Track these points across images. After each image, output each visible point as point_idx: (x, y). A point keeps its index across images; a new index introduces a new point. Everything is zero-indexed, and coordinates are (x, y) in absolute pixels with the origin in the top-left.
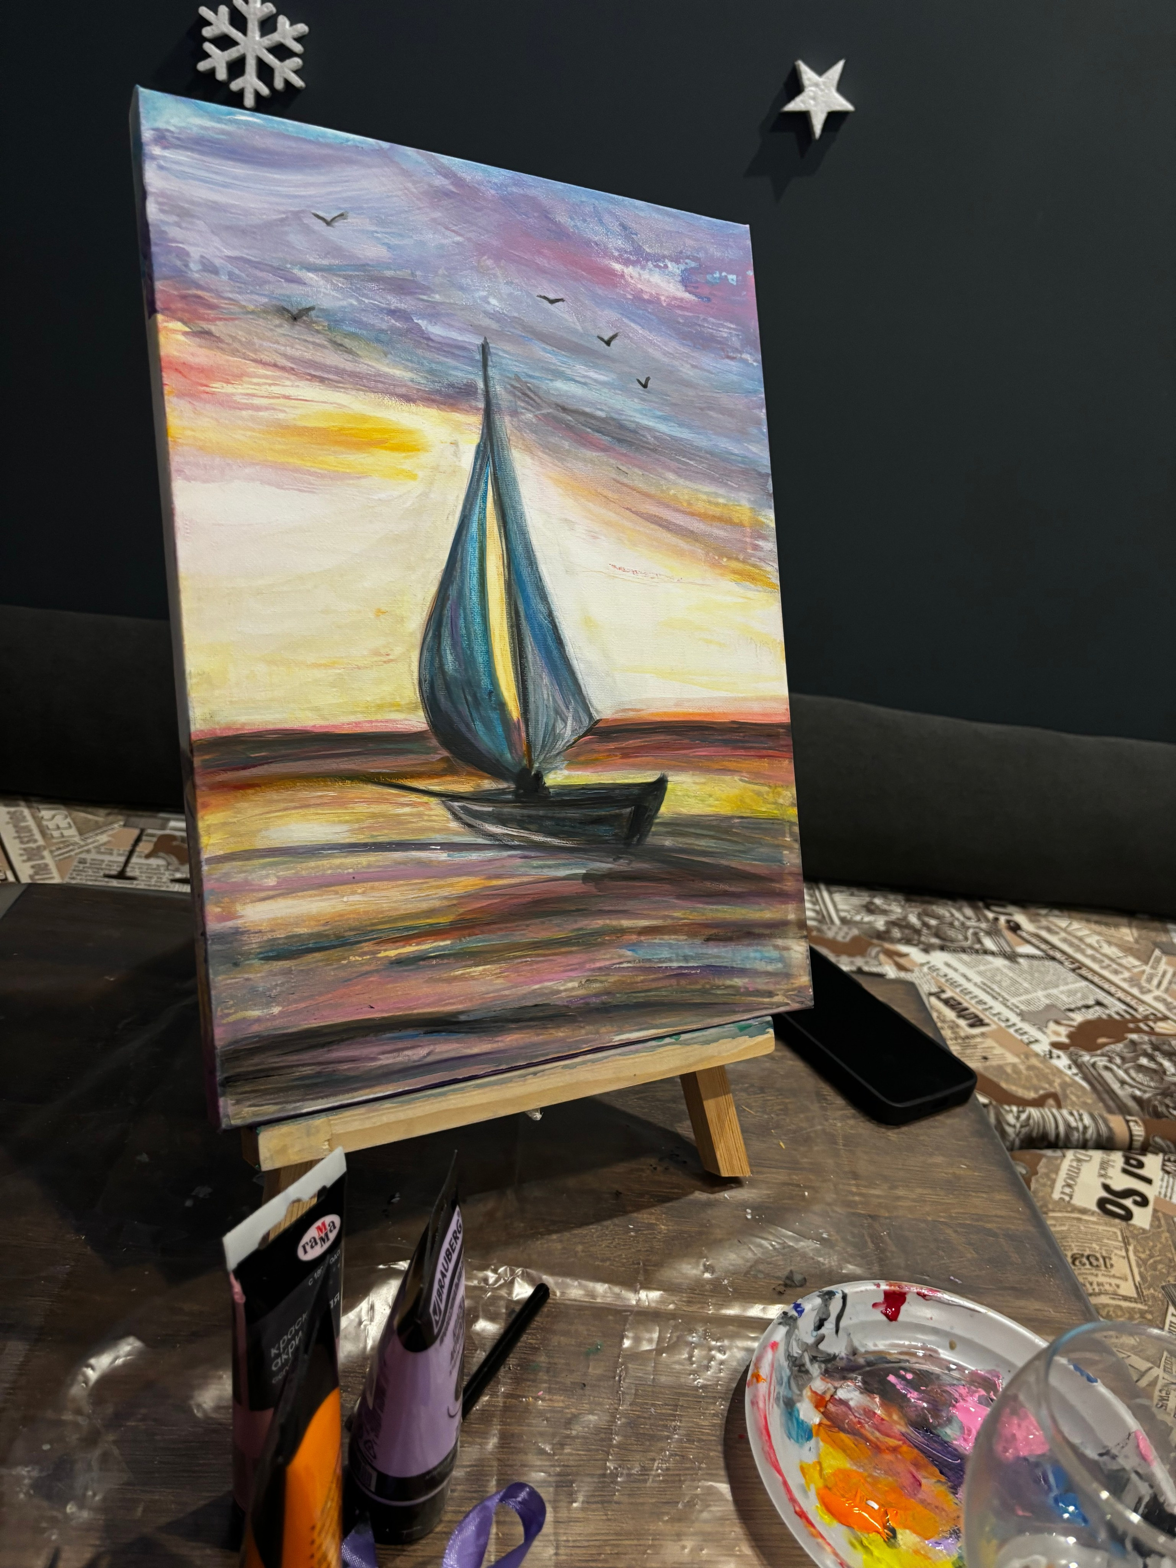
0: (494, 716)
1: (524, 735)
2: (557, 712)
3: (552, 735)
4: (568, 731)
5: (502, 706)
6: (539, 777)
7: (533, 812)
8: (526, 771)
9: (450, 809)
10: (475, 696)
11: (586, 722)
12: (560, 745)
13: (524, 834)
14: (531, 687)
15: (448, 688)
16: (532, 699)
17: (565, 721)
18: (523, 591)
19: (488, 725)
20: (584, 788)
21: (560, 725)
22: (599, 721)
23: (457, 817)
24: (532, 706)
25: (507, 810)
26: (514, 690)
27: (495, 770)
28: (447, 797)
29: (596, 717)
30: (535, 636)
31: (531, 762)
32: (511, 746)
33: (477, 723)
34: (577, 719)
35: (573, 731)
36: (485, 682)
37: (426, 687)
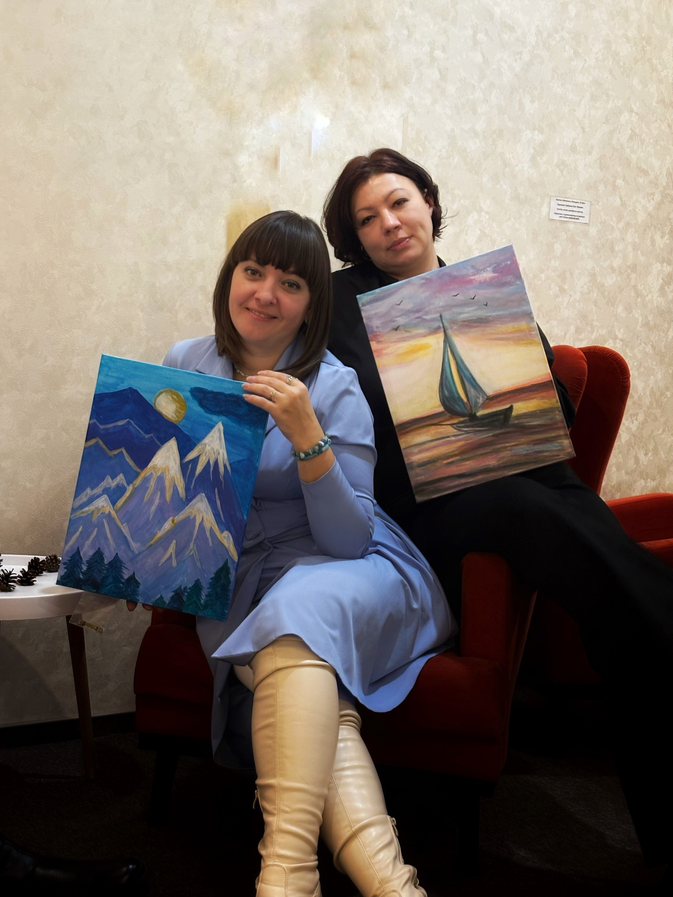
0: (461, 403)
1: (469, 405)
2: (477, 397)
3: (476, 403)
4: (481, 401)
5: (462, 400)
6: (475, 414)
7: (475, 423)
8: (471, 414)
9: (453, 427)
10: (454, 399)
11: (486, 397)
12: (479, 405)
13: (474, 429)
14: (468, 393)
15: (447, 399)
16: (469, 396)
17: (479, 399)
18: (463, 372)
19: (459, 406)
20: (489, 414)
21: (478, 400)
22: (489, 396)
23: (455, 429)
24: (470, 398)
25: (468, 424)
26: (464, 395)
27: (462, 415)
28: (451, 425)
29: (488, 395)
30: (468, 381)
31: (472, 411)
32: (466, 408)
33: (456, 405)
34: (483, 397)
35: (482, 400)
36: (456, 395)
37: (442, 401)
